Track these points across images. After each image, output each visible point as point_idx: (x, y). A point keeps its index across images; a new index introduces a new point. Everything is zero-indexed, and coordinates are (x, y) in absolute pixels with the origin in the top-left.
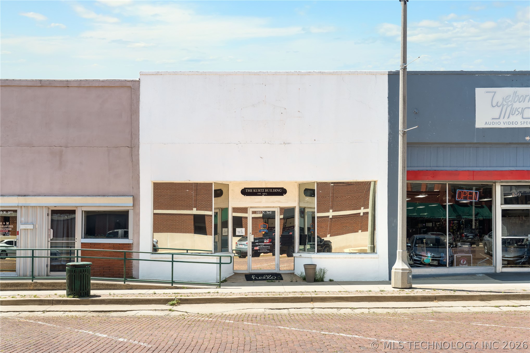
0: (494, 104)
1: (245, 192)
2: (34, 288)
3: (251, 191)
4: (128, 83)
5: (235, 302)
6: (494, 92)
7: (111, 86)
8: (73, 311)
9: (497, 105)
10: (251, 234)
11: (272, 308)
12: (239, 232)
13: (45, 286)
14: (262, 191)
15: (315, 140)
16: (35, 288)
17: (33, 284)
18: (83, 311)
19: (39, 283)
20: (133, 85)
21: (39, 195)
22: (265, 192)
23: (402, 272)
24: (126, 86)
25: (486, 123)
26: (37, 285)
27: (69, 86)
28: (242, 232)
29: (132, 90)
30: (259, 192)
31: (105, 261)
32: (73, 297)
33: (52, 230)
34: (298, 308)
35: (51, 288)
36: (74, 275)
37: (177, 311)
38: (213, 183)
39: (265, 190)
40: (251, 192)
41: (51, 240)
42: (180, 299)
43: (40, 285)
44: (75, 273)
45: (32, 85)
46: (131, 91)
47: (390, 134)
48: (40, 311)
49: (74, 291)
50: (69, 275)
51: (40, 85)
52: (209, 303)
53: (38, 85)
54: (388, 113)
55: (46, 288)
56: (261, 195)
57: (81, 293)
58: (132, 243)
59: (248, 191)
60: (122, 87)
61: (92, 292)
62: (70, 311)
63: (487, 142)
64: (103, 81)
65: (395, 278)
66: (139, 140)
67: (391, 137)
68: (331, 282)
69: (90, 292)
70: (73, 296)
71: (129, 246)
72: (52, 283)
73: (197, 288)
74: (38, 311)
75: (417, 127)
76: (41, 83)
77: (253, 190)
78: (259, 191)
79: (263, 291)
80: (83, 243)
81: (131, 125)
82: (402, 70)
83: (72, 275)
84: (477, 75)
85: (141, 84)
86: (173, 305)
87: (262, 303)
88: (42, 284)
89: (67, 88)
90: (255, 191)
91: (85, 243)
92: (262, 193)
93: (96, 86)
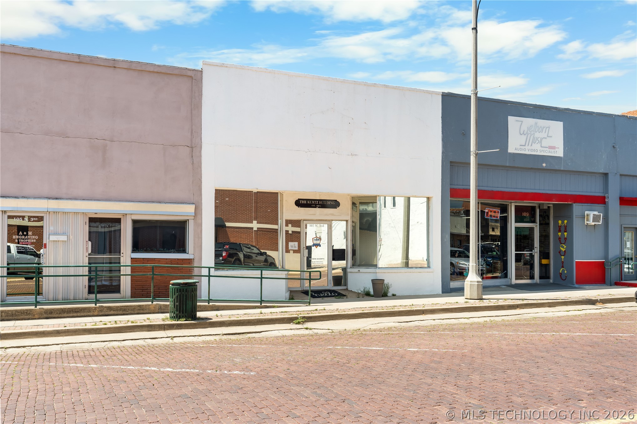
0: (522, 132)
1: (300, 203)
2: (99, 313)
3: (305, 202)
4: (189, 72)
5: (356, 317)
6: (521, 121)
7: (168, 73)
8: (203, 335)
9: (523, 133)
10: (305, 249)
11: (401, 322)
12: (292, 246)
13: (113, 311)
14: (316, 202)
15: (379, 154)
16: (101, 314)
17: (97, 309)
18: (213, 335)
19: (106, 307)
20: (195, 75)
21: (76, 199)
22: (319, 204)
23: (478, 284)
24: (186, 76)
25: (516, 149)
26: (103, 309)
27: (116, 67)
28: (295, 247)
29: (194, 80)
30: (313, 204)
31: (161, 280)
32: (185, 321)
33: (90, 243)
34: (421, 320)
35: (121, 312)
36: (186, 295)
37: (315, 329)
38: (279, 193)
39: (319, 202)
40: (304, 204)
41: (89, 254)
42: (304, 317)
43: (107, 309)
44: (186, 292)
45: (67, 60)
46: (192, 81)
47: (443, 153)
48: (163, 338)
49: (186, 313)
50: (178, 294)
51: (78, 60)
52: (332, 320)
53: (76, 61)
54: (441, 132)
55: (116, 313)
56: (315, 207)
57: (192, 315)
58: (193, 258)
59: (302, 202)
60: (181, 75)
61: (199, 314)
62: (200, 336)
63: (516, 166)
64: (159, 66)
65: (470, 290)
66: (201, 140)
67: (444, 156)
68: (394, 296)
69: (196, 315)
70: (185, 319)
71: (189, 261)
72: (123, 306)
73: (288, 307)
74: (161, 338)
75: (498, 150)
76: (79, 59)
77: (307, 202)
78: (313, 202)
79: (367, 306)
80: (134, 258)
81: (192, 121)
82: (475, 94)
83: (183, 295)
84: (509, 105)
85: (203, 75)
86: (299, 323)
87: (381, 317)
88: (110, 308)
89: (113, 68)
90: (310, 202)
91: (136, 258)
92: (316, 205)
93: (151, 70)
